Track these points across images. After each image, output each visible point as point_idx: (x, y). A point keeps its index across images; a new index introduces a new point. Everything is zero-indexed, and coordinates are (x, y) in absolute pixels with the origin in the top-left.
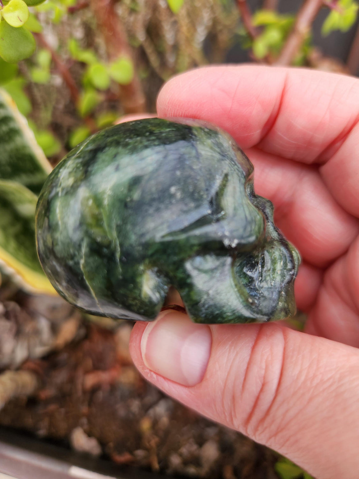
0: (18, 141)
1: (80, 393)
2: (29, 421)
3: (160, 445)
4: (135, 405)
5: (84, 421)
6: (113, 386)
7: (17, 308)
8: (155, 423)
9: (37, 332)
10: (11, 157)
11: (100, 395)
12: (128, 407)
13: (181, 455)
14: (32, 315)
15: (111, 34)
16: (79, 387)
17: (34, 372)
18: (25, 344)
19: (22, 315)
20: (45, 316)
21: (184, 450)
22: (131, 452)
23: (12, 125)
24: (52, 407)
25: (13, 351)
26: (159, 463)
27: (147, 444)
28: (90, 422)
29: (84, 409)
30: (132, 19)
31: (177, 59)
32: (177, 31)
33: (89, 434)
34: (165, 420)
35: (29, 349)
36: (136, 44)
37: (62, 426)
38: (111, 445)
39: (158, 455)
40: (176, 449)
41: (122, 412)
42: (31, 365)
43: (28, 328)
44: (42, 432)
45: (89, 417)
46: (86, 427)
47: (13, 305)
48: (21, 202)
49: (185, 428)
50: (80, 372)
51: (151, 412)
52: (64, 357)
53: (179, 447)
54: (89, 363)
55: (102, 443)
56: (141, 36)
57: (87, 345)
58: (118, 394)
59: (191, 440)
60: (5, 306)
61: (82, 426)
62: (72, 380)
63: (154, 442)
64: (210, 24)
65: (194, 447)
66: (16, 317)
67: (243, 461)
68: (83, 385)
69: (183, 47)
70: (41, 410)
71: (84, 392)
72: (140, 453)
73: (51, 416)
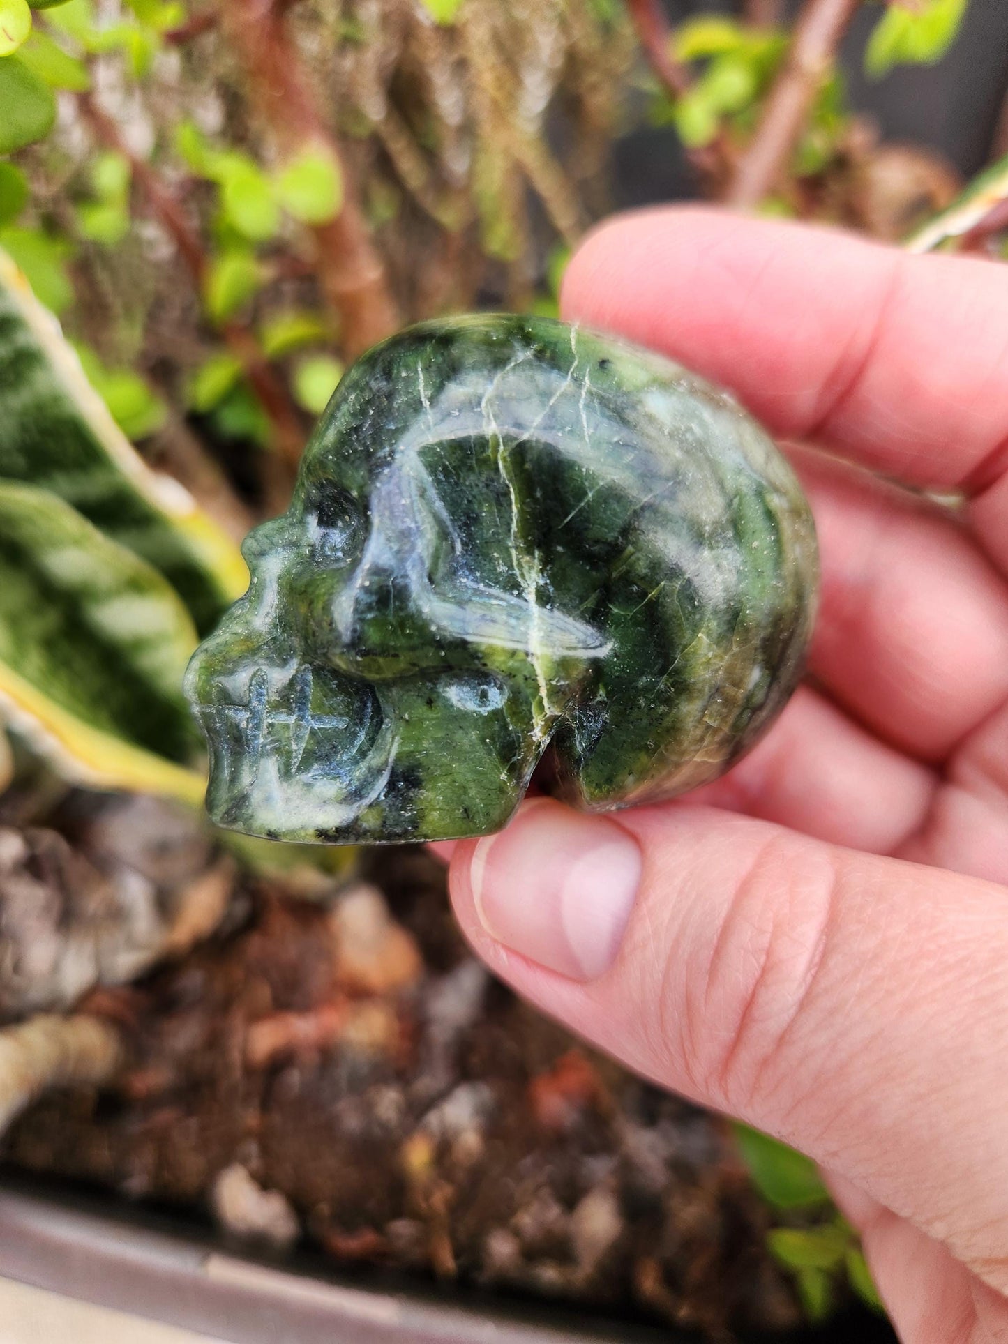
0: (40, 382)
1: (237, 1074)
2: (100, 1156)
3: (459, 1206)
4: (388, 1102)
5: (252, 1148)
6: (328, 1054)
7: (63, 847)
8: (444, 1149)
9: (117, 914)
10: (24, 428)
11: (294, 1078)
12: (368, 1108)
13: (517, 1233)
14: (104, 867)
15: (278, 95)
16: (236, 1056)
17: (114, 1021)
18: (88, 948)
19: (76, 867)
20: (137, 870)
21: (527, 1220)
22: (378, 1225)
23: (21, 339)
24: (165, 1116)
25: (56, 968)
26: (457, 1255)
27: (423, 1205)
28: (265, 1151)
29: (250, 1118)
30: (348, 63)
31: (474, 162)
32: (469, 90)
33: (264, 1182)
34: (470, 1140)
35: (98, 959)
36: (361, 131)
37: (191, 1164)
38: (324, 1208)
39: (453, 1235)
40: (502, 1217)
41: (352, 1122)
42: (104, 1001)
43: (93, 903)
44: (137, 1183)
45: (265, 1140)
46: (255, 1163)
47: (49, 839)
48: (55, 543)
49: (528, 1161)
50: (237, 1020)
51: (433, 1119)
52: (192, 980)
53: (512, 1211)
54: (263, 993)
55: (300, 1206)
56: (374, 109)
57: (255, 946)
58: (342, 1073)
59: (545, 1192)
60: (29, 842)
61: (244, 1162)
62: (215, 1041)
63: (440, 1197)
64: (559, 62)
65: (554, 1212)
66: (59, 873)
67: (690, 1244)
68: (245, 1052)
69: (486, 128)
70: (134, 1126)
71: (249, 1069)
72: (403, 1229)
73: (161, 1140)
